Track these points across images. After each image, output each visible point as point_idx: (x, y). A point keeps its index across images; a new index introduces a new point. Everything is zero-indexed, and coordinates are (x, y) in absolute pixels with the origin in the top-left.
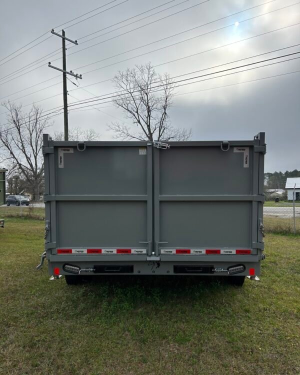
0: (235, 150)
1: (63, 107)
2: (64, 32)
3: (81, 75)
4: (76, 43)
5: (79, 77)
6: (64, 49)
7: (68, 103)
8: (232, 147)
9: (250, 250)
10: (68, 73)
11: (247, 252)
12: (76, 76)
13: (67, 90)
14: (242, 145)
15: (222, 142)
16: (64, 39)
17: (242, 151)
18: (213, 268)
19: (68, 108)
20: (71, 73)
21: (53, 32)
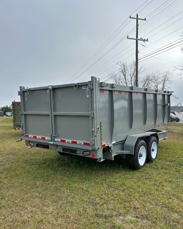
0: (83, 88)
1: (135, 61)
2: (137, 15)
3: (147, 39)
4: (145, 19)
5: (146, 41)
6: (137, 25)
7: (138, 58)
8: (81, 86)
9: (89, 143)
10: (139, 40)
11: (88, 144)
12: (144, 40)
13: (138, 50)
14: (85, 85)
15: (74, 84)
16: (137, 19)
17: (86, 88)
18: (76, 151)
19: (138, 61)
20: (141, 39)
21: (130, 17)
